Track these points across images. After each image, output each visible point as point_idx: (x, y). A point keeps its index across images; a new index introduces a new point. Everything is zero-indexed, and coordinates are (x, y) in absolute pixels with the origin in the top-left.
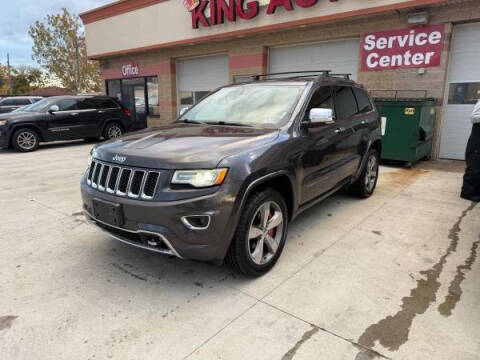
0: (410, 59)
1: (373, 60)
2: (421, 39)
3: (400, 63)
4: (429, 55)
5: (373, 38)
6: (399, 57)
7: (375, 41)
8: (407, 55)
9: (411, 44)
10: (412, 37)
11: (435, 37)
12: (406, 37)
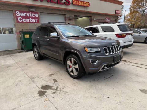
0: (32, 20)
1: (20, 19)
2: (33, 15)
3: (29, 21)
4: (36, 20)
5: (19, 12)
6: (28, 19)
7: (20, 13)
8: (31, 19)
9: (31, 16)
10: (31, 14)
11: (37, 15)
12: (29, 14)
